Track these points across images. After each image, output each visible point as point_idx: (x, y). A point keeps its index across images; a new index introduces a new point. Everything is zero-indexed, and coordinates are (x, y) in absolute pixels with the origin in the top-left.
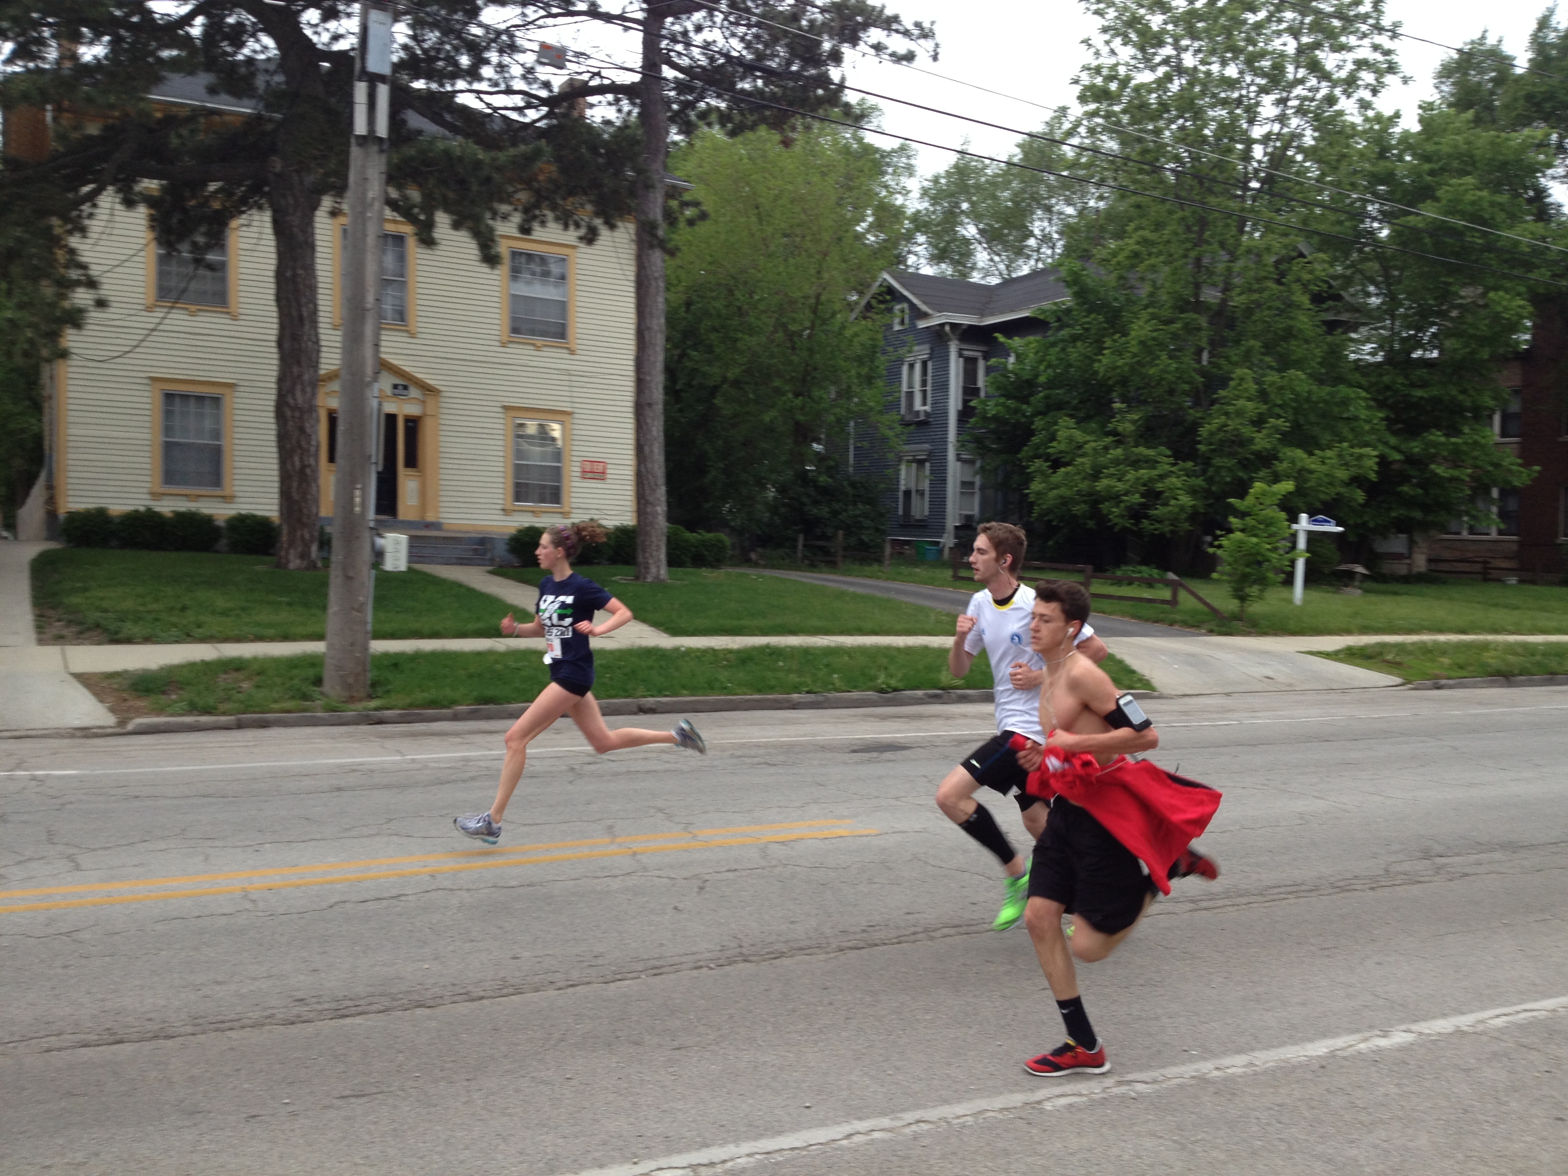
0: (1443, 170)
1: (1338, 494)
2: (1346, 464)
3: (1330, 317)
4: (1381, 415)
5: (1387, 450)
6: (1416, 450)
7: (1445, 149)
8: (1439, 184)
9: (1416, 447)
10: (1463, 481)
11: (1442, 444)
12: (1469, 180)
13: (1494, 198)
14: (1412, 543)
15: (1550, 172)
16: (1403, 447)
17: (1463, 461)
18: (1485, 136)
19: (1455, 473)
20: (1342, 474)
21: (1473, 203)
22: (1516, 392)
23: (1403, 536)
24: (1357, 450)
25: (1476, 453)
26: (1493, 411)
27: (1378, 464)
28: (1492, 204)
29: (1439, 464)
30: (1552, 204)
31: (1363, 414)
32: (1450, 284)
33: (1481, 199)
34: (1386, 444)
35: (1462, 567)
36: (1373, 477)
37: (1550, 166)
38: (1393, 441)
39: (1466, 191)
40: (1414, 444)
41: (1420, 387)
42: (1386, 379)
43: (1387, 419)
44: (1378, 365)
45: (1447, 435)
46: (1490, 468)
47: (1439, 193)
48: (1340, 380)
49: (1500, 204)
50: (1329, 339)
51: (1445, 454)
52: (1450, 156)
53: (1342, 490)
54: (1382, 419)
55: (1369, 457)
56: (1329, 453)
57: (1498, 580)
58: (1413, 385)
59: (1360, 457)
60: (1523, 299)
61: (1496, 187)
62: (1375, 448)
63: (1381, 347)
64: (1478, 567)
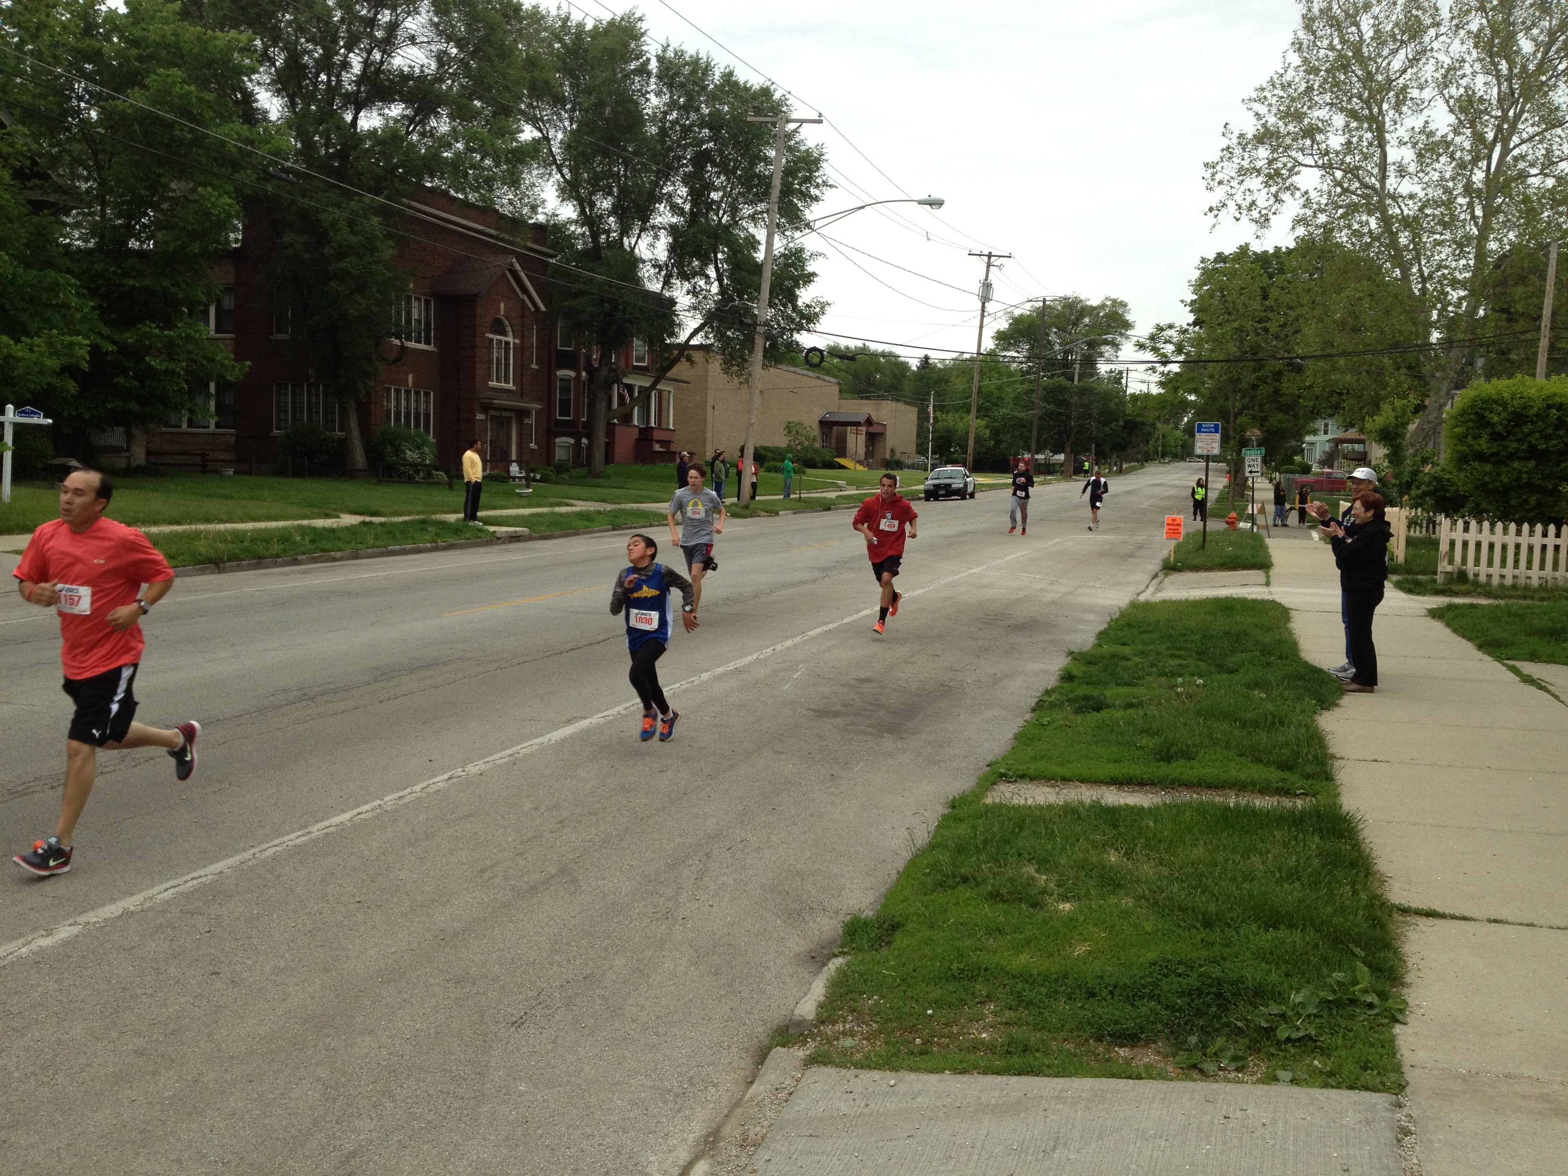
0: (150, 57)
1: (48, 384)
2: (56, 353)
3: (36, 196)
4: (91, 304)
5: (100, 341)
6: (130, 341)
7: (152, 37)
8: (148, 72)
9: (130, 338)
10: (179, 375)
11: (156, 336)
12: (175, 71)
13: (202, 95)
14: (130, 437)
15: (255, 77)
16: (117, 337)
17: (178, 354)
18: (191, 32)
19: (171, 366)
20: (52, 363)
21: (181, 97)
22: (228, 290)
23: (121, 429)
24: (68, 339)
25: (190, 347)
26: (207, 306)
27: (90, 353)
28: (200, 100)
29: (155, 357)
30: (258, 109)
31: (74, 302)
32: (160, 175)
33: (190, 93)
34: (100, 334)
35: (182, 459)
36: (85, 366)
37: (255, 71)
38: (106, 331)
39: (174, 83)
40: (128, 335)
41: (134, 277)
42: (98, 267)
43: (100, 307)
44: (89, 252)
45: (162, 329)
46: (205, 362)
47: (147, 81)
48: (49, 264)
49: (208, 101)
50: (35, 219)
51: (159, 346)
52: (158, 45)
53: (53, 380)
54: (94, 308)
55: (81, 346)
56: (36, 340)
57: (217, 472)
58: (127, 275)
59: (71, 345)
60: (230, 198)
61: (204, 84)
62: (86, 337)
63: (93, 234)
64: (198, 459)
